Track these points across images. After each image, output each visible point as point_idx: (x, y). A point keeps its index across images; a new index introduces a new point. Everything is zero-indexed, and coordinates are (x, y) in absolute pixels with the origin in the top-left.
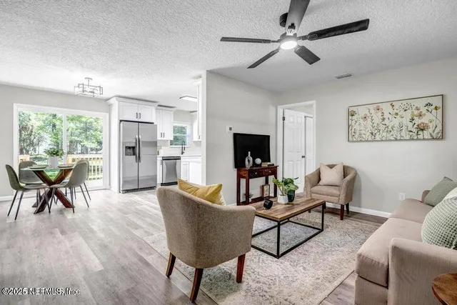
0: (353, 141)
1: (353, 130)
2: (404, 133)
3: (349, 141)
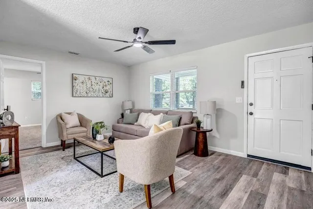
0: (76, 97)
1: (76, 90)
2: (100, 93)
3: (73, 96)
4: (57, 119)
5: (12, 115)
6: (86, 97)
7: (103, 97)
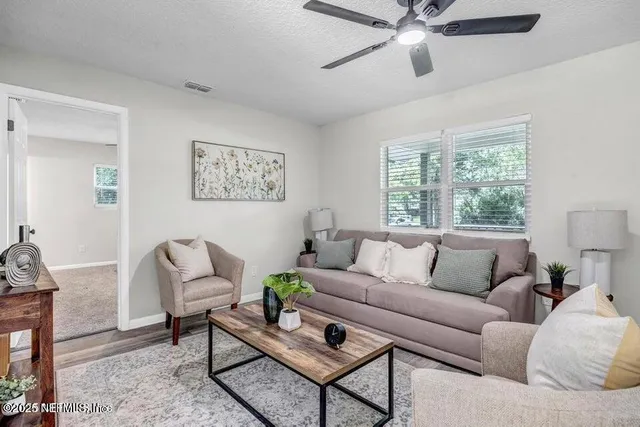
0: (200, 199)
1: (201, 182)
2: (257, 191)
3: (194, 197)
4: (157, 257)
5: (35, 253)
6: (225, 200)
7: (263, 199)
